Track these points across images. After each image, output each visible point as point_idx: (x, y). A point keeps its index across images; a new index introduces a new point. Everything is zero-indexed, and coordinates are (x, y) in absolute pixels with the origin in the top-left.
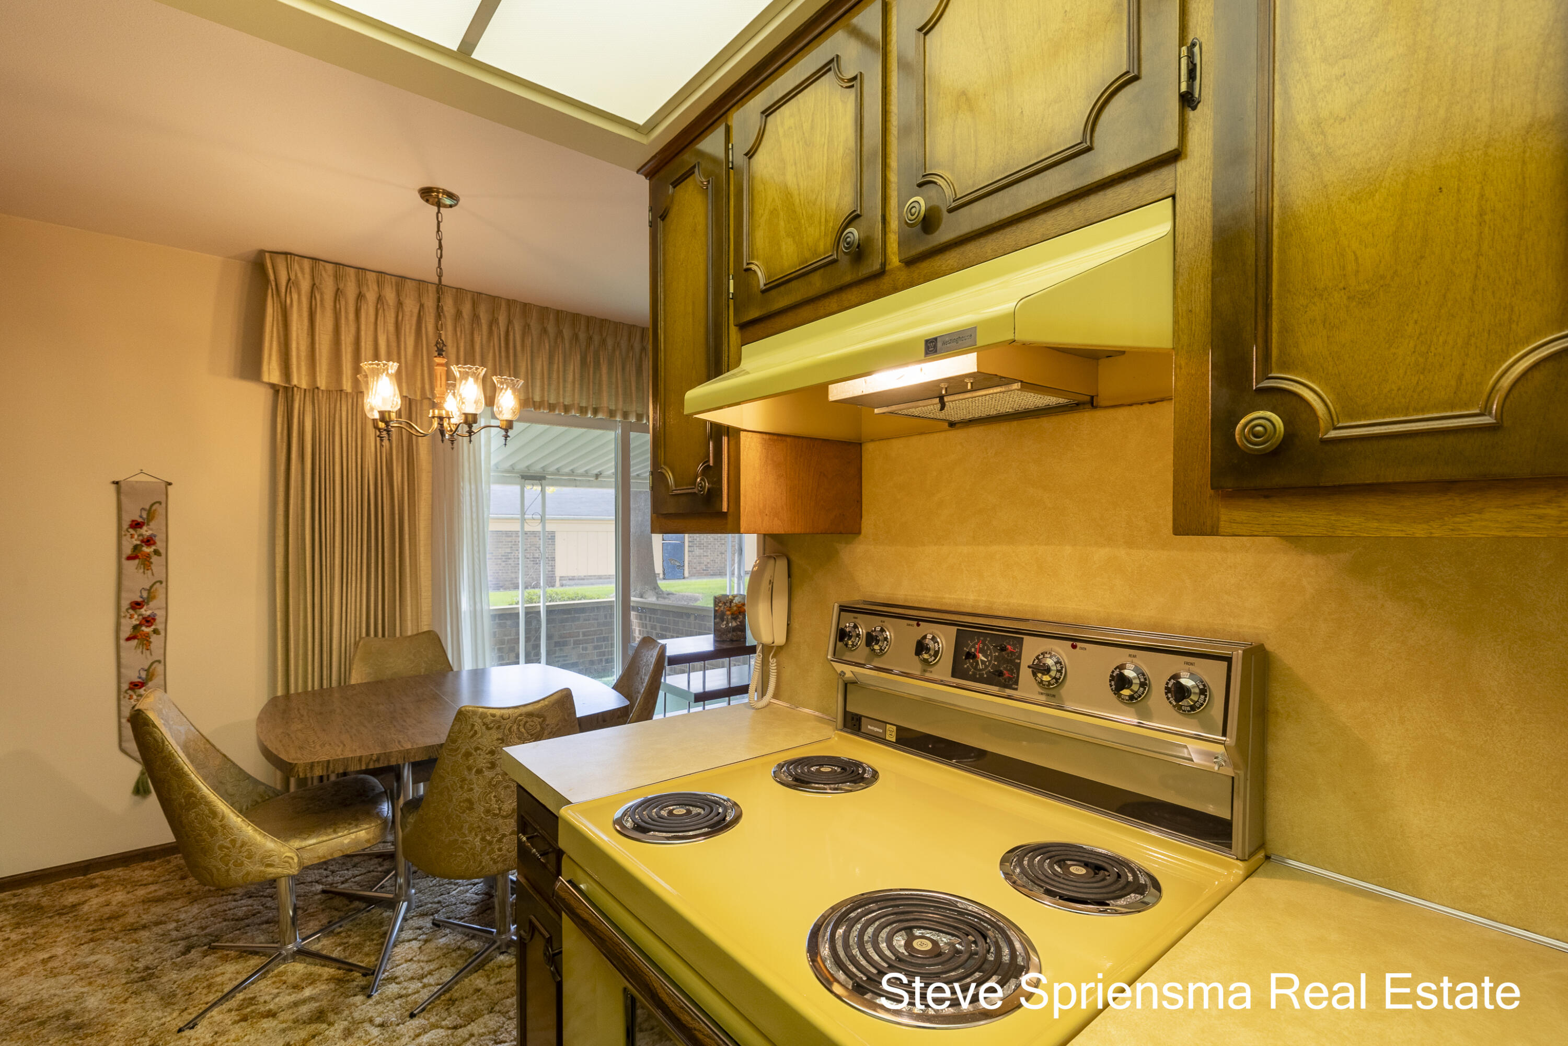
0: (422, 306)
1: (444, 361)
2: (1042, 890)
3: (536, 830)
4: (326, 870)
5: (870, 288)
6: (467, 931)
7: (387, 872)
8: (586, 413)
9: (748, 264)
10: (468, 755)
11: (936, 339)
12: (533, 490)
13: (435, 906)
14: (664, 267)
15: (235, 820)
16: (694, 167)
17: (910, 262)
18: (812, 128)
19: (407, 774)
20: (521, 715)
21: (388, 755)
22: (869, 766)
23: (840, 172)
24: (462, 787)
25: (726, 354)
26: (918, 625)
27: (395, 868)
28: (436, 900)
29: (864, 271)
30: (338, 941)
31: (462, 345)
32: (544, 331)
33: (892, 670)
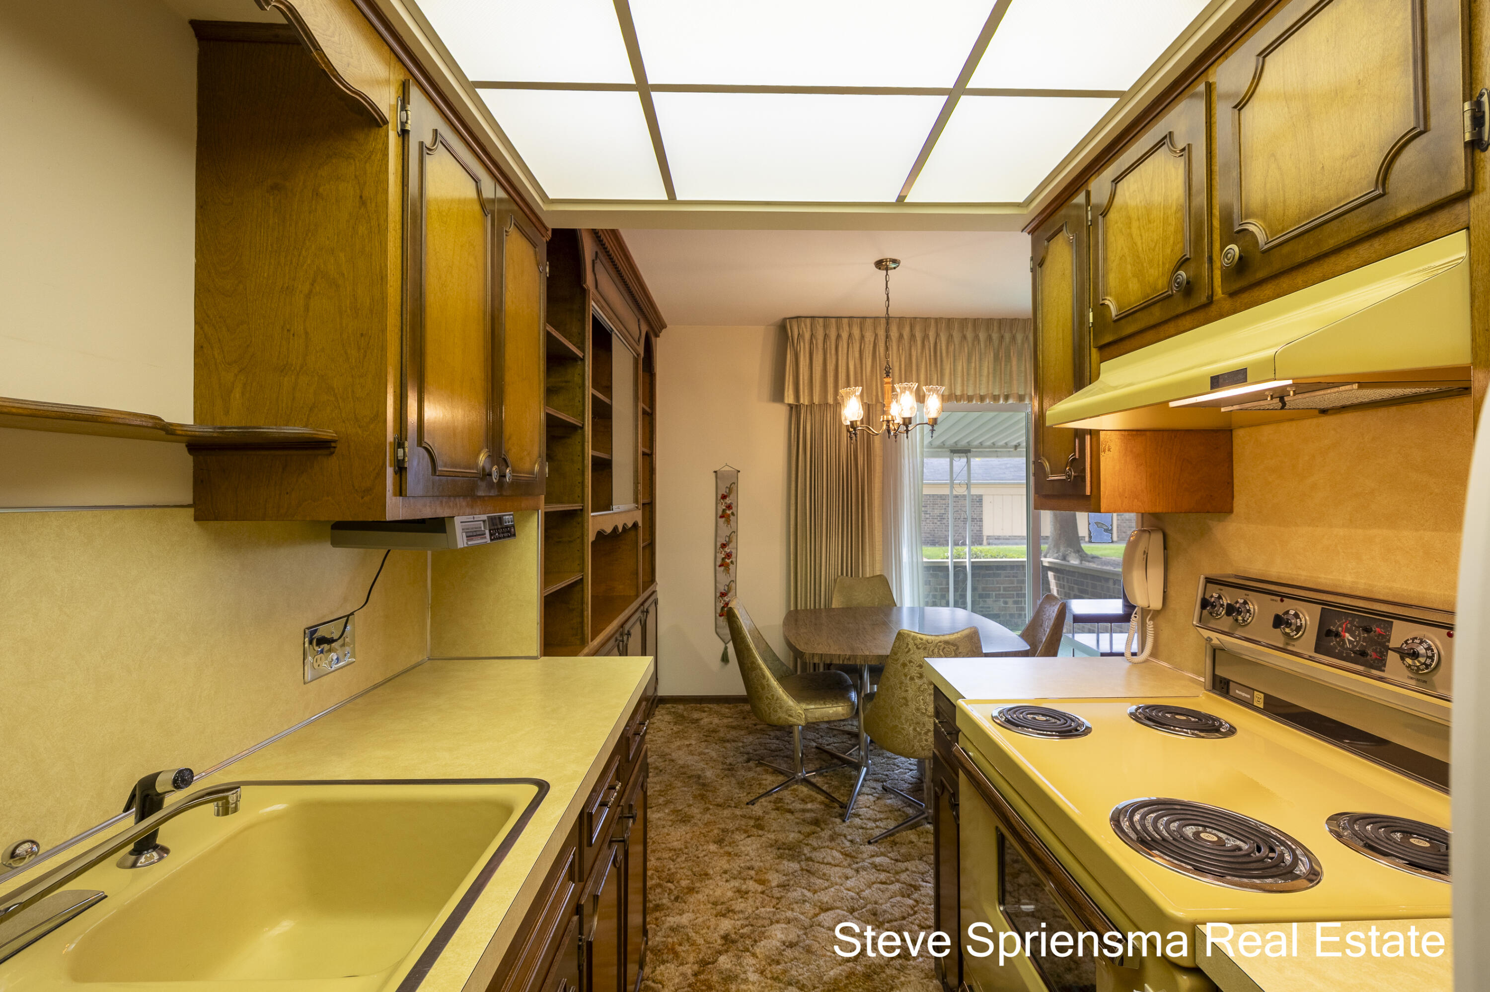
0: (876, 335)
1: (890, 380)
2: (1362, 843)
3: (945, 718)
4: (818, 734)
5: (1200, 315)
6: (906, 800)
7: (854, 746)
8: (999, 399)
9: (1103, 300)
10: (904, 665)
11: (1218, 376)
12: (960, 462)
13: (884, 777)
14: (1042, 303)
15: (774, 683)
16: (1062, 226)
17: (1232, 295)
18: (1151, 190)
19: (866, 676)
20: (940, 642)
21: (855, 657)
22: (1226, 722)
23: (1174, 223)
24: (900, 688)
25: (1088, 370)
26: (1282, 601)
27: (859, 744)
28: (885, 773)
29: (1194, 304)
30: (826, 781)
31: (903, 359)
32: (964, 337)
33: (1260, 642)
